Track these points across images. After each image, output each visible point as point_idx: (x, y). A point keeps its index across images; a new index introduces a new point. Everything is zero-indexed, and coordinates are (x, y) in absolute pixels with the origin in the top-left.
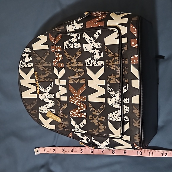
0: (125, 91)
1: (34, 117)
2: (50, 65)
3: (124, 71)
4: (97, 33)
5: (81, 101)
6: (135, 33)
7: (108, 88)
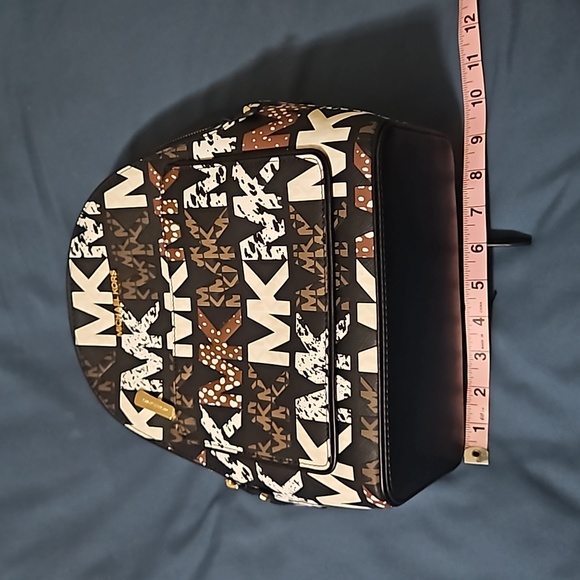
0: (341, 334)
1: (106, 401)
2: (151, 253)
3: (339, 279)
4: (268, 166)
5: (229, 361)
6: (365, 169)
7: (299, 326)
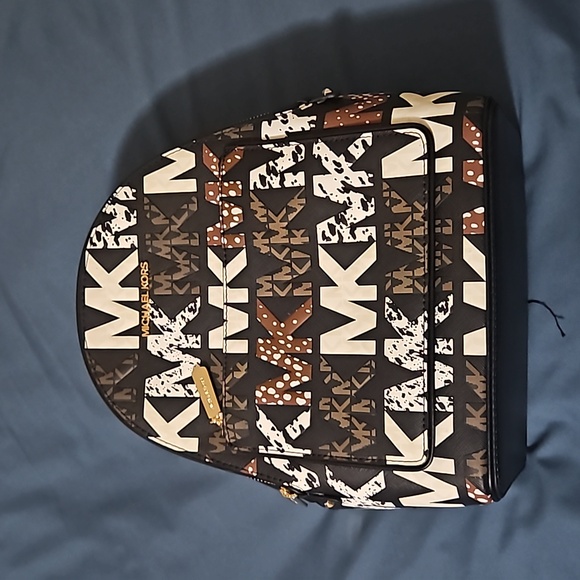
0: (440, 317)
1: (124, 411)
3: (440, 258)
4: (358, 142)
5: (294, 355)
6: (476, 143)
7: (388, 310)
